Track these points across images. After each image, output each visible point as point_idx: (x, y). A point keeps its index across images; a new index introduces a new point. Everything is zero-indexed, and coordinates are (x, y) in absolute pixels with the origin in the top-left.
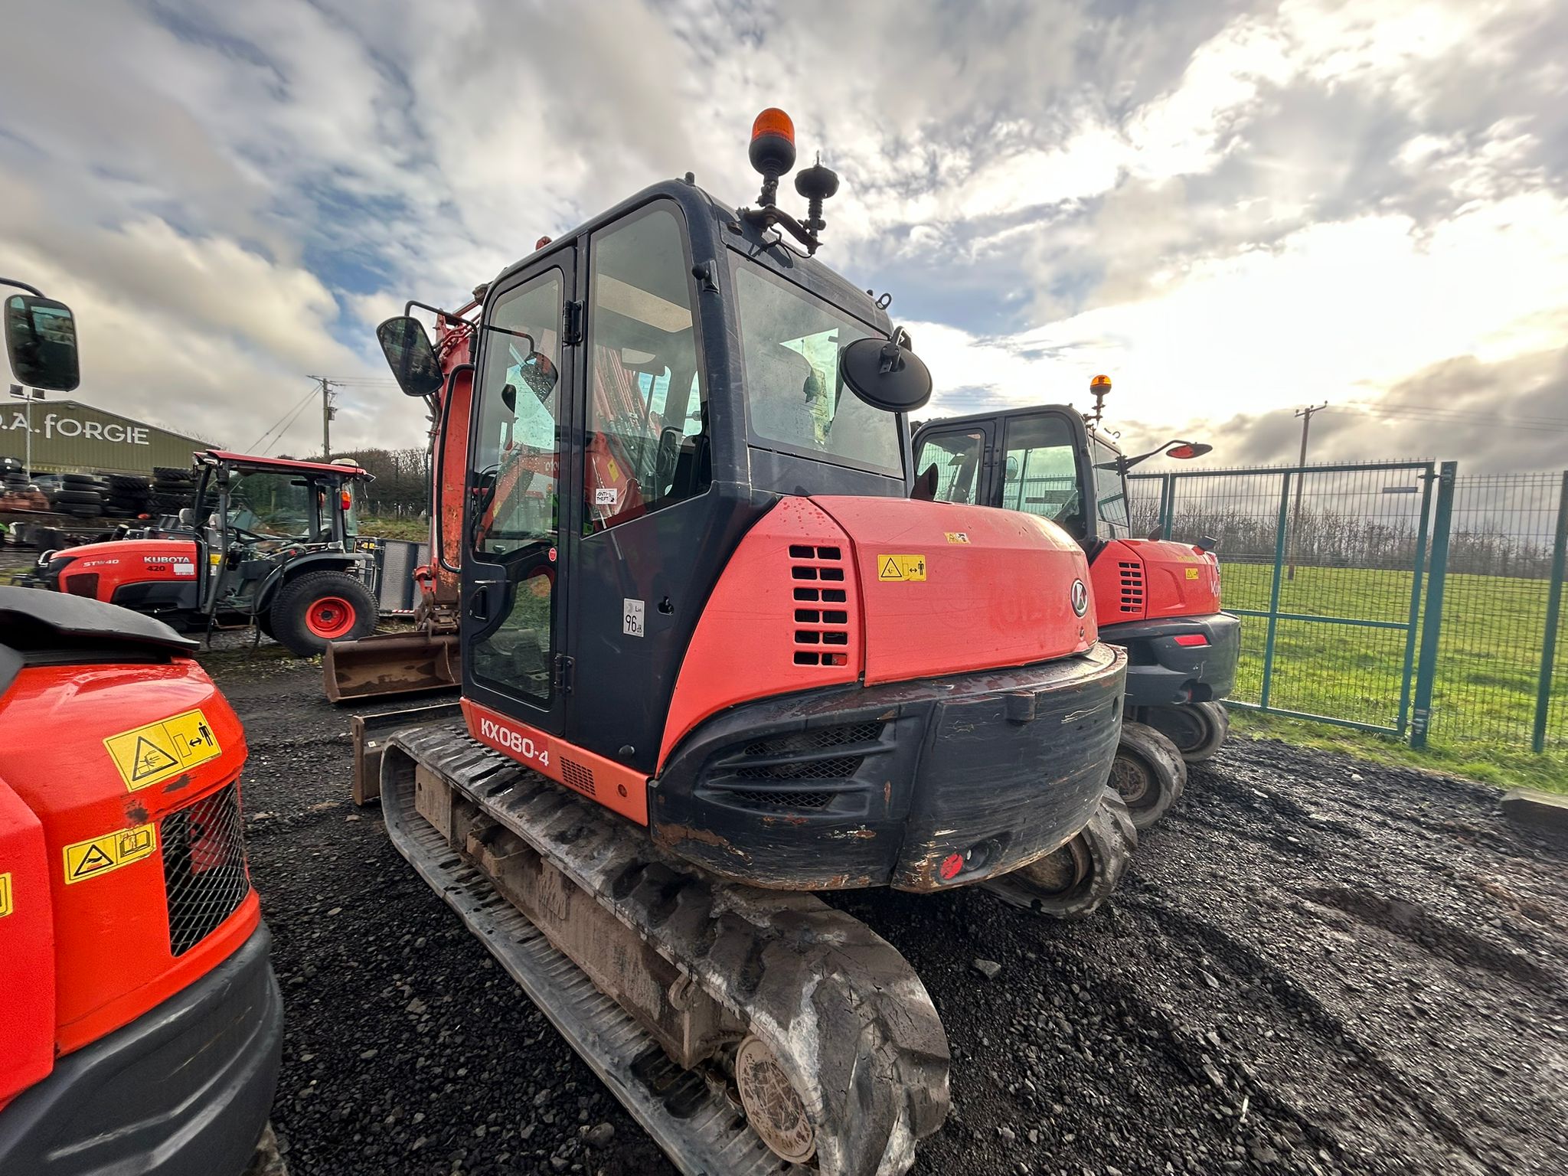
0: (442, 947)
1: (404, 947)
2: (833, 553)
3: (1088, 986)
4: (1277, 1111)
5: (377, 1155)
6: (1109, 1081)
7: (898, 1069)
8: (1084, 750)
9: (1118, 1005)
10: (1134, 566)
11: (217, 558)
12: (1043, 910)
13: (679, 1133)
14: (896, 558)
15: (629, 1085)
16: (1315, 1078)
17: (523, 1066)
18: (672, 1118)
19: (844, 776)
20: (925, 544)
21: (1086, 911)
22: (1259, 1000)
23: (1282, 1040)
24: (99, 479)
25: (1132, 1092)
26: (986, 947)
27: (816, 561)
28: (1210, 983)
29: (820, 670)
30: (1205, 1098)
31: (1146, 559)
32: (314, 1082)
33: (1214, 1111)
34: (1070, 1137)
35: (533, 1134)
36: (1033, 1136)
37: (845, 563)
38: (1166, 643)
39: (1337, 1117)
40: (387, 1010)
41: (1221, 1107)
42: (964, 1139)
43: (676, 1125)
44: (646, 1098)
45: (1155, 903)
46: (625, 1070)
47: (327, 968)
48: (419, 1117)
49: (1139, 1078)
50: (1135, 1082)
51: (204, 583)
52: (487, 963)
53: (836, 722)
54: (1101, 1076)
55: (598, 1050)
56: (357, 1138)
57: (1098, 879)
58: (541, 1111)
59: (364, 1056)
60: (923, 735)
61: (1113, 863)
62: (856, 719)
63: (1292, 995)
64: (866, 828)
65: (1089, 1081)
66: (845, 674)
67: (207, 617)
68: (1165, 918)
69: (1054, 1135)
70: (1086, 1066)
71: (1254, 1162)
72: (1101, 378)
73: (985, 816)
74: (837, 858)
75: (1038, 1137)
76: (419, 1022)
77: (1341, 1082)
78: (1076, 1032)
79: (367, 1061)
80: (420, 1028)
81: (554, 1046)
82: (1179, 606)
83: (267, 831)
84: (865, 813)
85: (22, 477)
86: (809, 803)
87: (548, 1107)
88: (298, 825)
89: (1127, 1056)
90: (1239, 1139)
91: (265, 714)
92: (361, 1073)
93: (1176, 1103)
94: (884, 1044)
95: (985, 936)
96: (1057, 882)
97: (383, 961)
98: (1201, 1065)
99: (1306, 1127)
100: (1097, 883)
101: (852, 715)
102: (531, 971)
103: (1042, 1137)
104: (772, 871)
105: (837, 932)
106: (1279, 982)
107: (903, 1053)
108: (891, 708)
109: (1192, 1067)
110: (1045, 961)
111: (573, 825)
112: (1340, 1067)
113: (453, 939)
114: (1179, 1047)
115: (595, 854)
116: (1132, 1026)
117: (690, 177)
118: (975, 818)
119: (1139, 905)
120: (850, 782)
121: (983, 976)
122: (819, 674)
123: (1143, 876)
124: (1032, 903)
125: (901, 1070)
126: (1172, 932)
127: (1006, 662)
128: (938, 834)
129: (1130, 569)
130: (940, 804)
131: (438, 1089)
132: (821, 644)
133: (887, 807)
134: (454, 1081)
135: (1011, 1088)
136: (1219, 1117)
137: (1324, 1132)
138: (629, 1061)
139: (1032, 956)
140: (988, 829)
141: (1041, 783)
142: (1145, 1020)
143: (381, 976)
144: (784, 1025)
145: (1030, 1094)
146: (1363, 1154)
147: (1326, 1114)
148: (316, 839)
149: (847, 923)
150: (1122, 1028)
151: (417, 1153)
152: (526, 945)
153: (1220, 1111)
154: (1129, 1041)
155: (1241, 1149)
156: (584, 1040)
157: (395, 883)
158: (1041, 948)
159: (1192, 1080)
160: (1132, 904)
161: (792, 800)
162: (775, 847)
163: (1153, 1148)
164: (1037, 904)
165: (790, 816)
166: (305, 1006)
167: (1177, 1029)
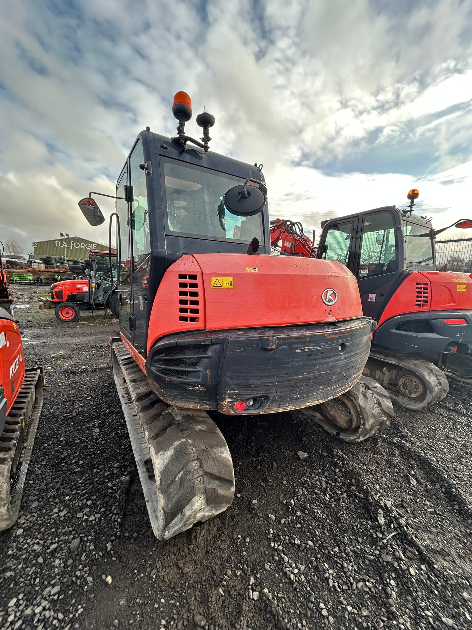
0: (113, 414)
1: (102, 412)
2: (194, 277)
3: (343, 471)
4: (410, 542)
5: (66, 470)
6: (330, 509)
7: (203, 479)
8: (314, 365)
9: (351, 481)
10: (424, 284)
11: (94, 285)
12: (340, 436)
13: (148, 485)
14: (220, 279)
15: (141, 467)
16: (444, 535)
17: (117, 454)
18: (149, 480)
19: (195, 365)
20: (235, 273)
21: (357, 440)
22: (434, 494)
23: (437, 514)
24: (83, 261)
25: (338, 516)
26: (307, 447)
27: (188, 281)
28: (411, 482)
29: (189, 323)
30: (373, 527)
31: (432, 280)
32: (60, 446)
33: (374, 534)
34: (299, 526)
35: (108, 475)
36: (283, 521)
37: (198, 281)
38: (439, 322)
39: (443, 554)
40: (89, 430)
41: (378, 533)
42: (254, 515)
43: (148, 483)
44: (144, 472)
45: (401, 443)
46: (142, 462)
47: (80, 414)
48: (81, 462)
49: (345, 512)
50: (342, 513)
51: (91, 294)
52: (122, 421)
53: (187, 344)
54: (327, 506)
55: (138, 454)
56: (63, 464)
57: (362, 427)
58: (114, 469)
59: (76, 442)
60: (222, 351)
61: (371, 421)
62: (194, 343)
63: (454, 496)
64: (201, 386)
65: (322, 507)
66: (199, 326)
67: (92, 304)
68: (404, 450)
69: (292, 523)
70: (324, 501)
71: (380, 559)
72: (414, 191)
73: (252, 387)
74: (193, 397)
75: (285, 522)
76: (95, 435)
77: (459, 540)
78: (327, 487)
79: (76, 443)
80: (95, 437)
81: (128, 450)
82: (452, 304)
83: (84, 372)
84: (200, 380)
85: (64, 262)
86: (183, 375)
87: (117, 468)
88: (93, 371)
89: (344, 502)
90: (379, 548)
91: (101, 336)
92: (74, 446)
93: (357, 526)
94: (199, 468)
95: (309, 443)
96: (345, 425)
97: (94, 415)
98: (377, 514)
99: (421, 553)
100: (361, 428)
101: (192, 342)
102: (131, 425)
103: (287, 522)
104: (172, 399)
105: (203, 426)
106: (449, 489)
107: (206, 473)
108: (208, 340)
109: (373, 514)
110: (330, 457)
111: (141, 377)
112: (463, 533)
113: (117, 412)
114: (370, 504)
115: (141, 388)
116: (353, 490)
117: (148, 128)
118: (247, 387)
119: (393, 443)
120: (195, 368)
121: (299, 458)
122: (189, 325)
123: (403, 430)
124: (336, 433)
125: (205, 479)
126: (405, 457)
127: (275, 324)
128: (229, 392)
129: (422, 286)
130: (228, 379)
131: (90, 455)
132: (189, 313)
133: (209, 379)
134: (95, 454)
135: (285, 502)
136: (375, 536)
137: (429, 557)
138: (145, 460)
139: (325, 454)
140: (255, 393)
141: (284, 377)
142: (361, 490)
143: (91, 420)
144: (157, 453)
145: (290, 506)
146: (445, 573)
147: (437, 551)
148: (95, 376)
149: (208, 423)
150: (348, 491)
151: (75, 473)
152: (135, 417)
153: (376, 535)
154: (349, 496)
155: (377, 552)
156: (135, 450)
157: (110, 392)
158: (330, 451)
159: (371, 518)
160: (390, 442)
161: (179, 373)
162: (171, 390)
163: (335, 540)
164: (338, 434)
165: (174, 379)
166: (69, 424)
167: (372, 496)
